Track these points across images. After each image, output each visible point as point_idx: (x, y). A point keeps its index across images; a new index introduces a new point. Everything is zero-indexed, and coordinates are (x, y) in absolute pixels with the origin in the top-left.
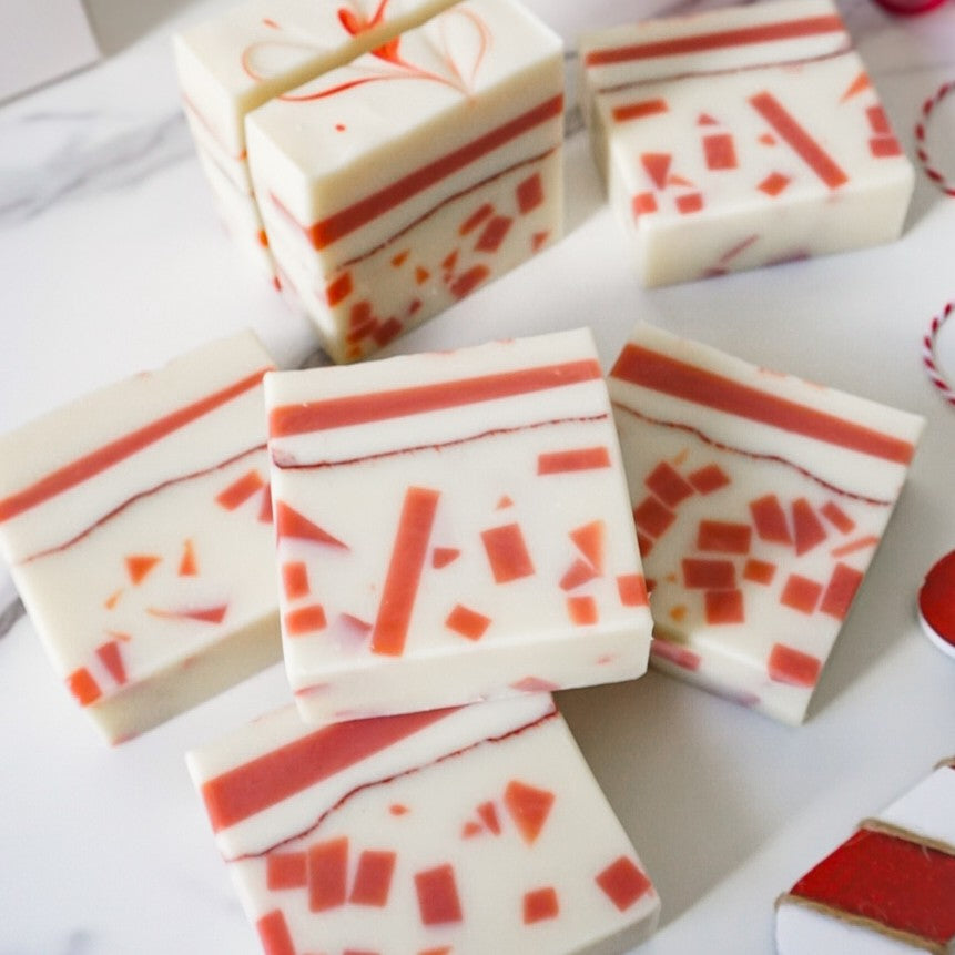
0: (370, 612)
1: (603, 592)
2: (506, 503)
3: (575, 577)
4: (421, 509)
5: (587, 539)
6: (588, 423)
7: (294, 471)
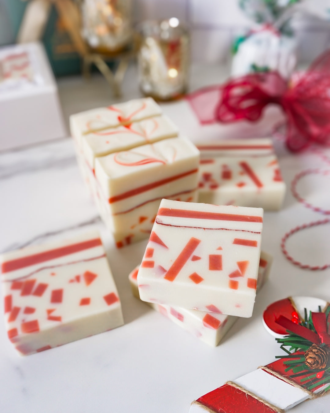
0: (168, 267)
1: (242, 281)
2: (220, 249)
3: (235, 275)
4: (194, 244)
5: (242, 265)
6: (253, 234)
7: (161, 225)
